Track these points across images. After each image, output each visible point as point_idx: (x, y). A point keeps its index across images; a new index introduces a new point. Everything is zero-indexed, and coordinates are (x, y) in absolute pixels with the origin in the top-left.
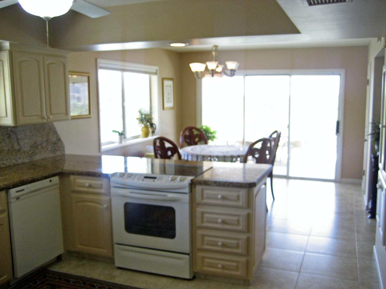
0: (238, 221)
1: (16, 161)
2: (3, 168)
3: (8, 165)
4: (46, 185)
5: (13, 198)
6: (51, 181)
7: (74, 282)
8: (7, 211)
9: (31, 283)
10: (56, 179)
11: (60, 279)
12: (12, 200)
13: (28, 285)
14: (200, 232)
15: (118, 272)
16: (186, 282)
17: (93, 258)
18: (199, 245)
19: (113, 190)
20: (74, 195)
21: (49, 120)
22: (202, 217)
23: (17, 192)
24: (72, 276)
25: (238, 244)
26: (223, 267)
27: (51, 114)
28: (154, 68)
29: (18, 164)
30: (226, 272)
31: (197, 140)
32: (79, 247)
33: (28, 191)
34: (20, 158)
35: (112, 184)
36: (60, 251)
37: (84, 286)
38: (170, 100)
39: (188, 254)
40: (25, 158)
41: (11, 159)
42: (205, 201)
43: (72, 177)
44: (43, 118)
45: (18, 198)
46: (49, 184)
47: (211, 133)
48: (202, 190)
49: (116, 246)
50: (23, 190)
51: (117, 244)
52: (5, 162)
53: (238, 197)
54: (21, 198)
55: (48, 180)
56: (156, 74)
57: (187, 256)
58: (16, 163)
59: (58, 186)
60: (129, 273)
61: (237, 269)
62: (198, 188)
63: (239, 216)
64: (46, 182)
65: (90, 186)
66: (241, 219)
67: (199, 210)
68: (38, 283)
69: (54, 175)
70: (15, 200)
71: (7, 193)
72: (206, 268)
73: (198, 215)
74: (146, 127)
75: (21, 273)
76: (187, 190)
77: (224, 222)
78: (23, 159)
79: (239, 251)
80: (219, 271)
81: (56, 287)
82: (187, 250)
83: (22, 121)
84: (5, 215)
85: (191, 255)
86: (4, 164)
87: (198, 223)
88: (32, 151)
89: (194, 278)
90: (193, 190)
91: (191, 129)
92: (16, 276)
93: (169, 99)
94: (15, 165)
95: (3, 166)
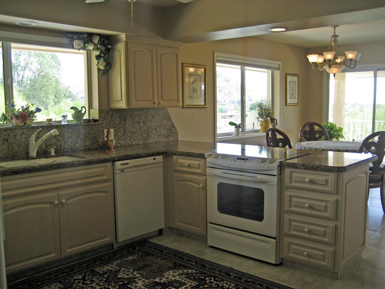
0: (326, 207)
1: (132, 142)
2: (119, 147)
3: (123, 145)
4: (149, 162)
5: (119, 170)
6: (154, 159)
7: (166, 253)
8: (112, 180)
9: (131, 249)
10: (160, 158)
11: (155, 249)
12: (117, 172)
13: (128, 250)
14: (287, 217)
15: (209, 250)
16: (271, 267)
17: (190, 236)
18: (286, 230)
19: (209, 170)
20: (175, 174)
21: (159, 105)
22: (290, 201)
23: (122, 165)
24: (166, 248)
25: (325, 232)
26: (309, 255)
27: (162, 100)
28: (277, 64)
29: (133, 145)
30: (312, 260)
31: (317, 136)
32: (178, 224)
33: (132, 165)
34: (135, 139)
35: (208, 165)
36: (162, 225)
37: (174, 257)
38: (294, 96)
39: (275, 238)
40: (139, 140)
41: (126, 140)
42: (294, 184)
43: (175, 157)
44: (155, 103)
45: (122, 171)
46: (153, 161)
47: (336, 131)
48: (291, 172)
49: (209, 224)
50: (128, 164)
51: (211, 223)
52: (121, 142)
53: (327, 181)
54: (125, 171)
55: (152, 158)
56: (278, 69)
57: (274, 240)
58: (131, 144)
59: (162, 164)
60: (219, 252)
61: (323, 258)
62: (287, 171)
63: (327, 201)
64: (150, 160)
65: (189, 166)
66: (329, 205)
67: (287, 193)
68: (136, 249)
69: (158, 154)
70: (120, 171)
71: (113, 165)
72: (291, 255)
73: (286, 198)
74: (266, 121)
75: (122, 238)
76: (275, 172)
77: (311, 207)
78: (138, 140)
79: (326, 239)
80: (306, 259)
81: (150, 254)
82: (274, 234)
83: (135, 104)
84: (110, 184)
85: (277, 239)
86: (119, 143)
87: (286, 207)
88: (146, 135)
89: (280, 264)
90: (282, 172)
91: (312, 125)
92: (118, 240)
93: (292, 95)
94: (129, 145)
95: (119, 145)
